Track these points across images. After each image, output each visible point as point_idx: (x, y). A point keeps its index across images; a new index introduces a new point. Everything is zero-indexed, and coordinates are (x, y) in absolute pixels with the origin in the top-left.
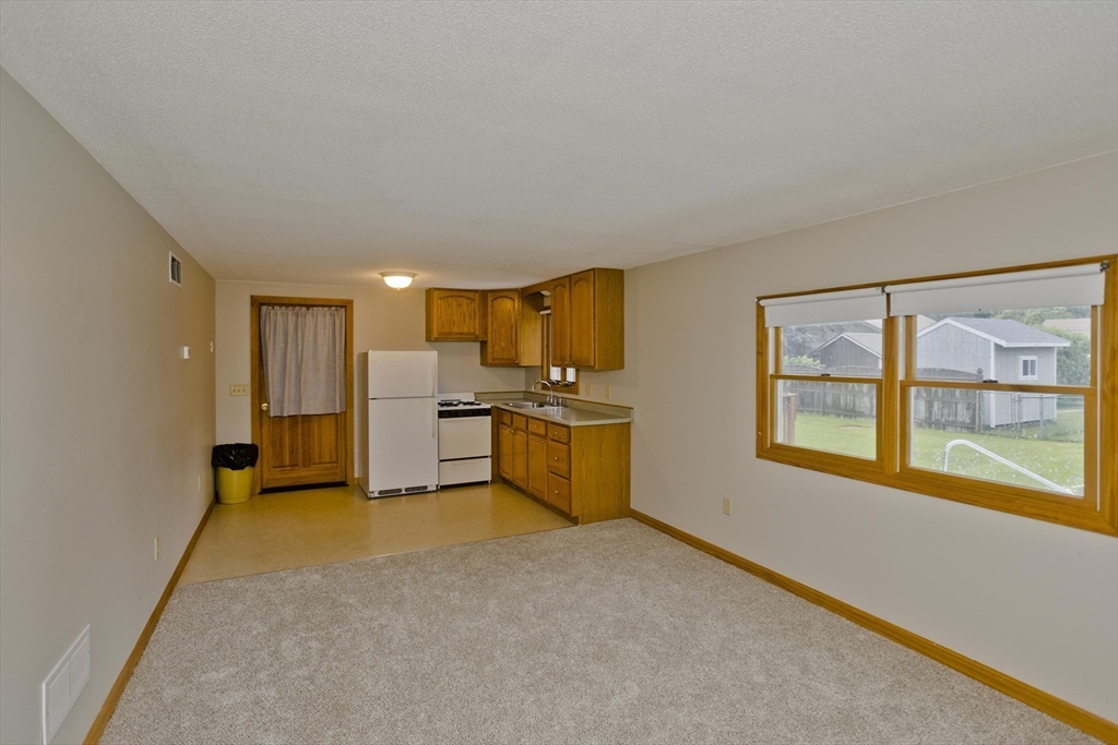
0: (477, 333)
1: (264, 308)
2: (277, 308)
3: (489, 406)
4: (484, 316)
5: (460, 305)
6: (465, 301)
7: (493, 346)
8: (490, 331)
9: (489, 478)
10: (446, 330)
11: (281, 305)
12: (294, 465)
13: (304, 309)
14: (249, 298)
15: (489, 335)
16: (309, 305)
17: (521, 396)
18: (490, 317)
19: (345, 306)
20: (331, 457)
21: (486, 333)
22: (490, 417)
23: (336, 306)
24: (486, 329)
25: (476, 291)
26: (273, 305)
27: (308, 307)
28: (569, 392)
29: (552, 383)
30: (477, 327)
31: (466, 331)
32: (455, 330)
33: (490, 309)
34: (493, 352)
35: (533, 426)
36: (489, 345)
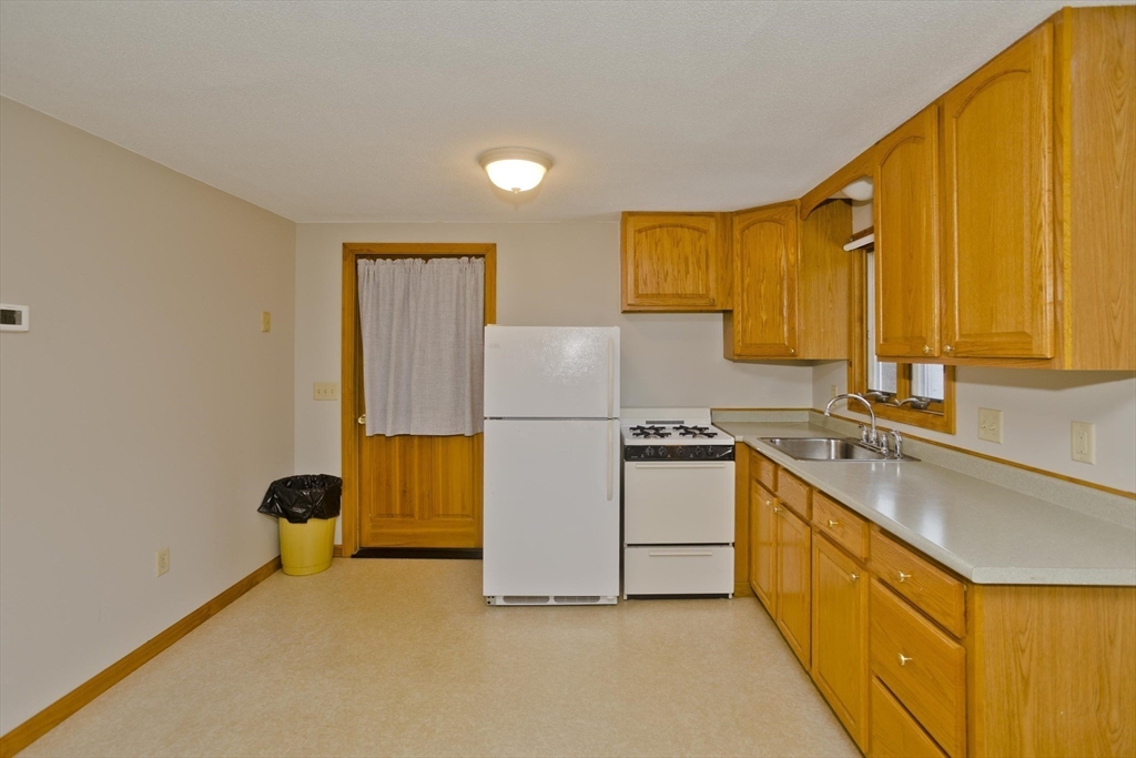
0: (712, 294)
1: (361, 262)
2: (379, 261)
3: (730, 441)
4: (727, 261)
5: (677, 242)
6: (686, 235)
7: (745, 319)
8: (737, 289)
9: (729, 589)
10: (651, 289)
11: (384, 257)
12: (407, 514)
13: (419, 261)
14: (341, 248)
15: (737, 299)
16: (427, 254)
17: (805, 417)
18: (738, 263)
19: (483, 254)
20: (463, 508)
21: (730, 294)
22: (731, 465)
23: (470, 256)
24: (731, 287)
25: (710, 215)
26: (374, 257)
27: (426, 258)
28: (922, 424)
29: (877, 400)
30: (712, 284)
31: (690, 290)
32: (668, 289)
33: (737, 247)
34: (744, 331)
35: (825, 518)
36: (738, 316)
